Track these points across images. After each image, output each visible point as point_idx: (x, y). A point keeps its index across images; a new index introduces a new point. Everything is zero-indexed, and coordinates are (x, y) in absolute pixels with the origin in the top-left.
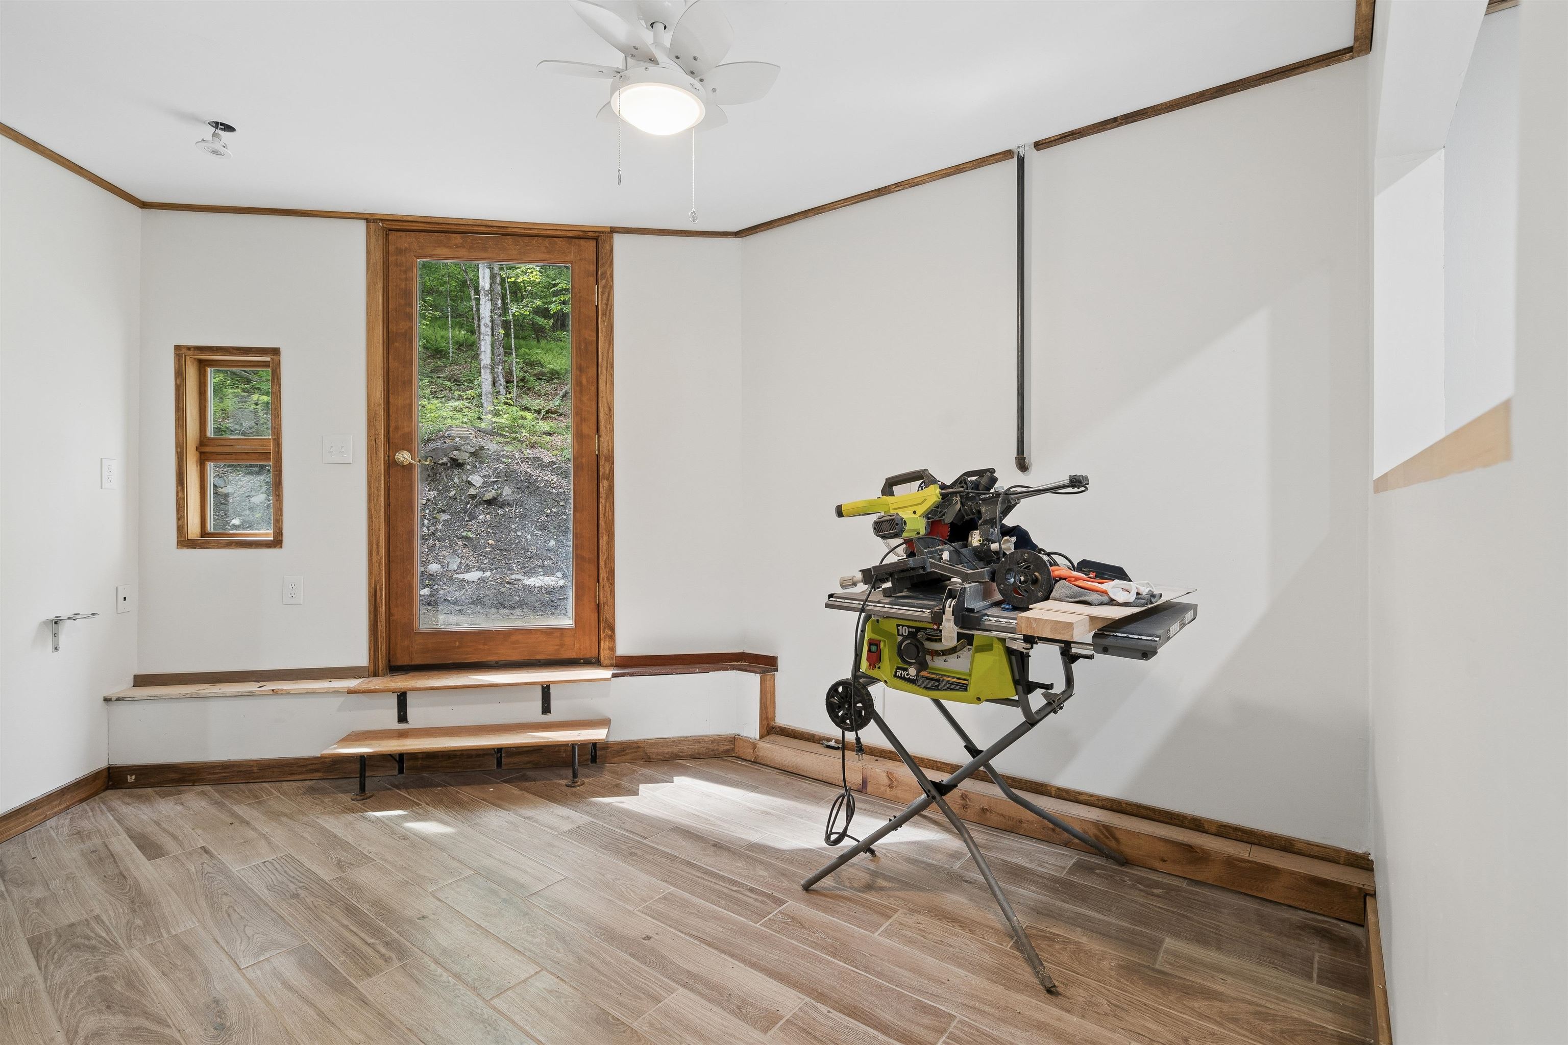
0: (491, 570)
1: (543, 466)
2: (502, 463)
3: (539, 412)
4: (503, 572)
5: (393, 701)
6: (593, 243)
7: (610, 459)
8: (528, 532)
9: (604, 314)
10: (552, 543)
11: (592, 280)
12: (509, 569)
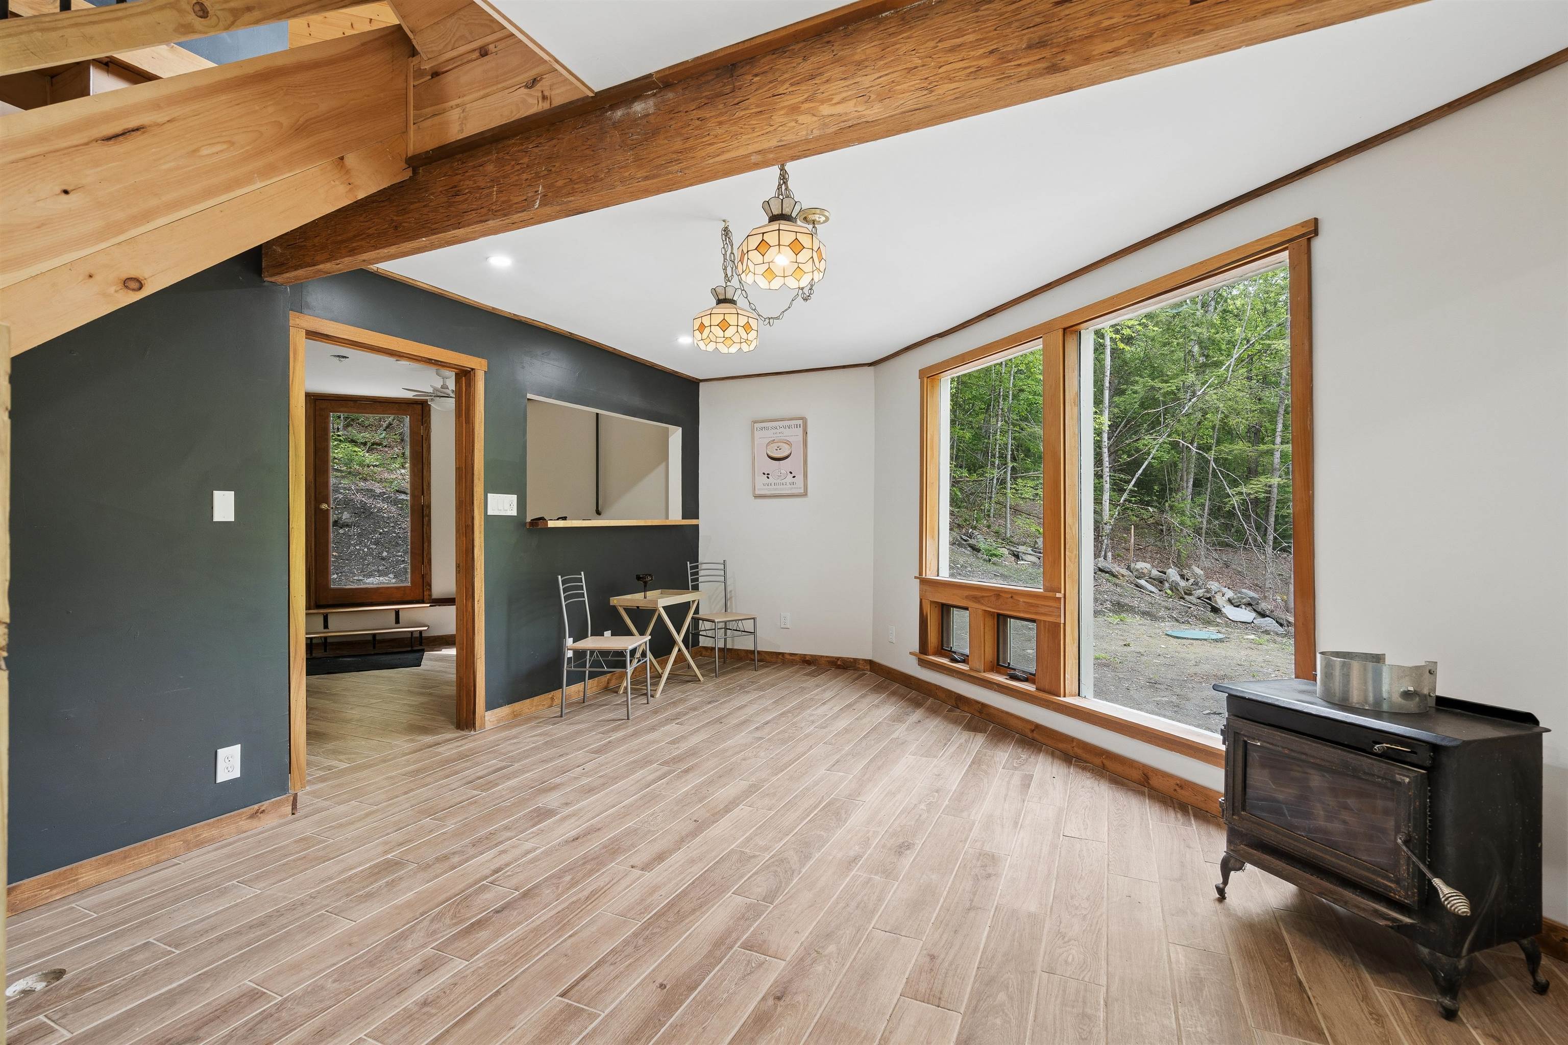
0: (337, 574)
1: (375, 496)
2: (341, 493)
3: (365, 444)
4: (346, 575)
5: (321, 619)
6: (420, 406)
7: (429, 507)
8: (366, 546)
9: (426, 440)
10: (385, 554)
11: (420, 423)
12: (351, 573)
